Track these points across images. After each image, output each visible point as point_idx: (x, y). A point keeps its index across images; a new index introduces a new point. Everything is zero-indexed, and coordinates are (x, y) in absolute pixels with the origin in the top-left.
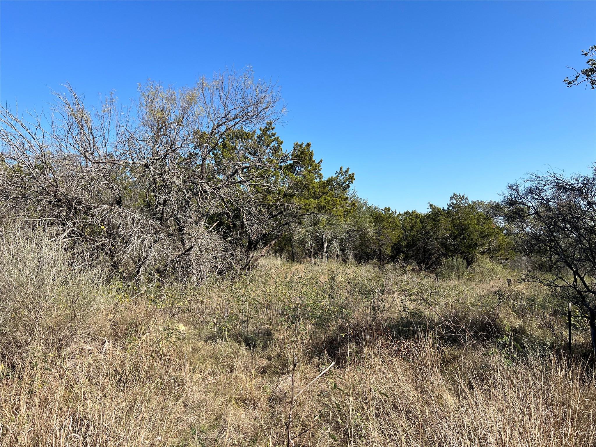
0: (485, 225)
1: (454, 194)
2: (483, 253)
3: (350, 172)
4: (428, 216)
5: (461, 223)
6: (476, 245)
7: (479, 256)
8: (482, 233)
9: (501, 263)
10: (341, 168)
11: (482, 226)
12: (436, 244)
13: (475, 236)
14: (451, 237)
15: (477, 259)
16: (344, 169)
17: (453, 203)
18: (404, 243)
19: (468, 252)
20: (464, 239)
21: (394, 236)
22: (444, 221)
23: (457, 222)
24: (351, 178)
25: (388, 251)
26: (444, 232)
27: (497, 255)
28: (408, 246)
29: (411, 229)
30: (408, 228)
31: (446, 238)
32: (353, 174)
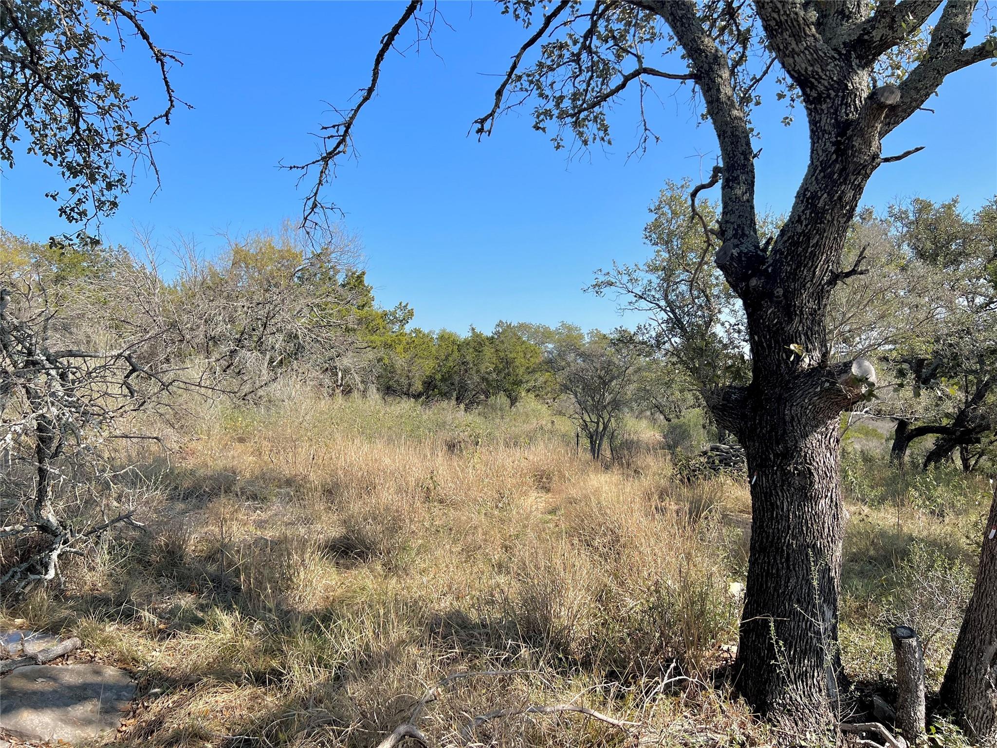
0: (532, 359)
1: (500, 321)
2: (528, 391)
3: (409, 308)
4: (467, 343)
5: (506, 356)
6: (521, 381)
7: (523, 394)
8: (528, 368)
9: (547, 403)
10: (400, 304)
11: (529, 360)
12: (476, 379)
13: (521, 371)
14: (495, 371)
15: (522, 398)
16: (403, 304)
17: (498, 332)
18: (438, 376)
19: (512, 390)
20: (509, 374)
21: (427, 367)
22: (488, 352)
23: (502, 354)
24: (411, 314)
25: (418, 386)
26: (487, 366)
27: (543, 393)
28: (443, 380)
29: (447, 359)
30: (443, 357)
31: (489, 373)
32: (412, 310)
